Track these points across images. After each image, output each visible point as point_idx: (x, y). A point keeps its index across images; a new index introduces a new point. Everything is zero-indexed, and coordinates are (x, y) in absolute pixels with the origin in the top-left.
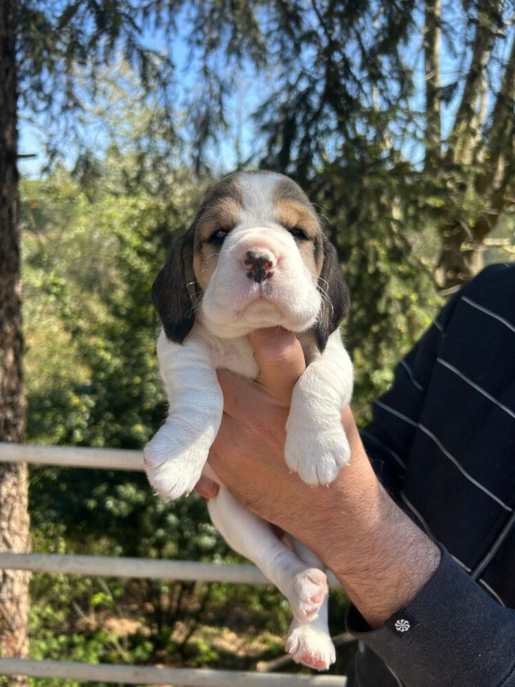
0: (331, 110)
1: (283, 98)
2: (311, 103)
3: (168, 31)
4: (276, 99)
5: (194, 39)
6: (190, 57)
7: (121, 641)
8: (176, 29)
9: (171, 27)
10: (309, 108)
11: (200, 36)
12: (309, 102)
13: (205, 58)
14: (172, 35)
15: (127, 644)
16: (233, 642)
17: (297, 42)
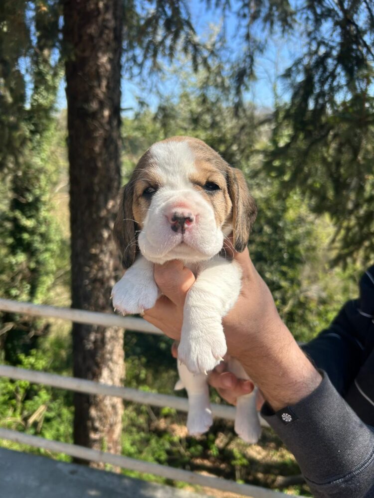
0: (342, 70)
1: (306, 61)
2: (327, 65)
3: (224, 9)
4: (300, 62)
5: (242, 13)
6: (238, 27)
7: (180, 441)
8: (230, 7)
9: (227, 6)
10: (325, 69)
11: (246, 11)
12: (326, 64)
13: (248, 26)
14: (227, 13)
15: (185, 444)
16: (259, 453)
17: (319, 17)
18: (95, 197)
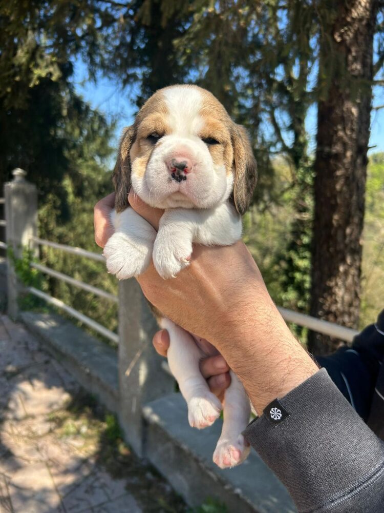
18: (333, 232)
